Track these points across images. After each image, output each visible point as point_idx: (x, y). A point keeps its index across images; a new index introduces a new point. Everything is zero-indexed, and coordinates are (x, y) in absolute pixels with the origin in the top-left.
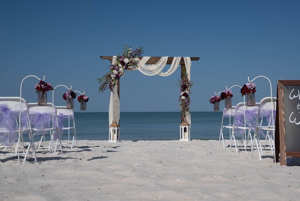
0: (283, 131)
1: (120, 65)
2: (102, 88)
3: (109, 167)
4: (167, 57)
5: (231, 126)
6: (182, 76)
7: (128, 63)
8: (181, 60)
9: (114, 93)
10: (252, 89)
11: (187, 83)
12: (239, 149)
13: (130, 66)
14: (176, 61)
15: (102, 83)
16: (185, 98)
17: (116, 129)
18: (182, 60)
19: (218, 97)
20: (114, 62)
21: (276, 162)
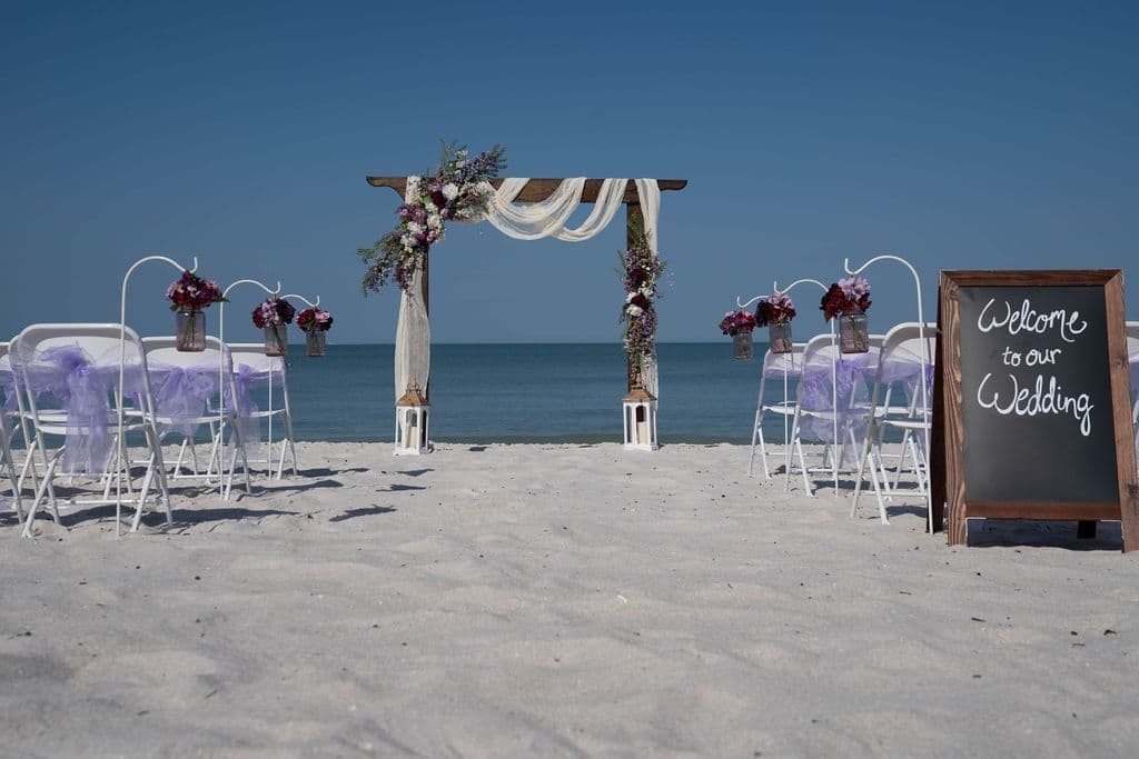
0: (957, 433)
1: (430, 206)
2: (372, 281)
3: (403, 547)
4: (583, 180)
5: (789, 405)
6: (630, 241)
7: (457, 199)
8: (627, 190)
9: (411, 295)
10: (859, 297)
11: (647, 264)
12: (815, 482)
13: (461, 208)
14: (612, 190)
15: (373, 263)
16: (641, 310)
17: (418, 410)
18: (631, 189)
19: (747, 314)
20: (411, 196)
21: (935, 531)
